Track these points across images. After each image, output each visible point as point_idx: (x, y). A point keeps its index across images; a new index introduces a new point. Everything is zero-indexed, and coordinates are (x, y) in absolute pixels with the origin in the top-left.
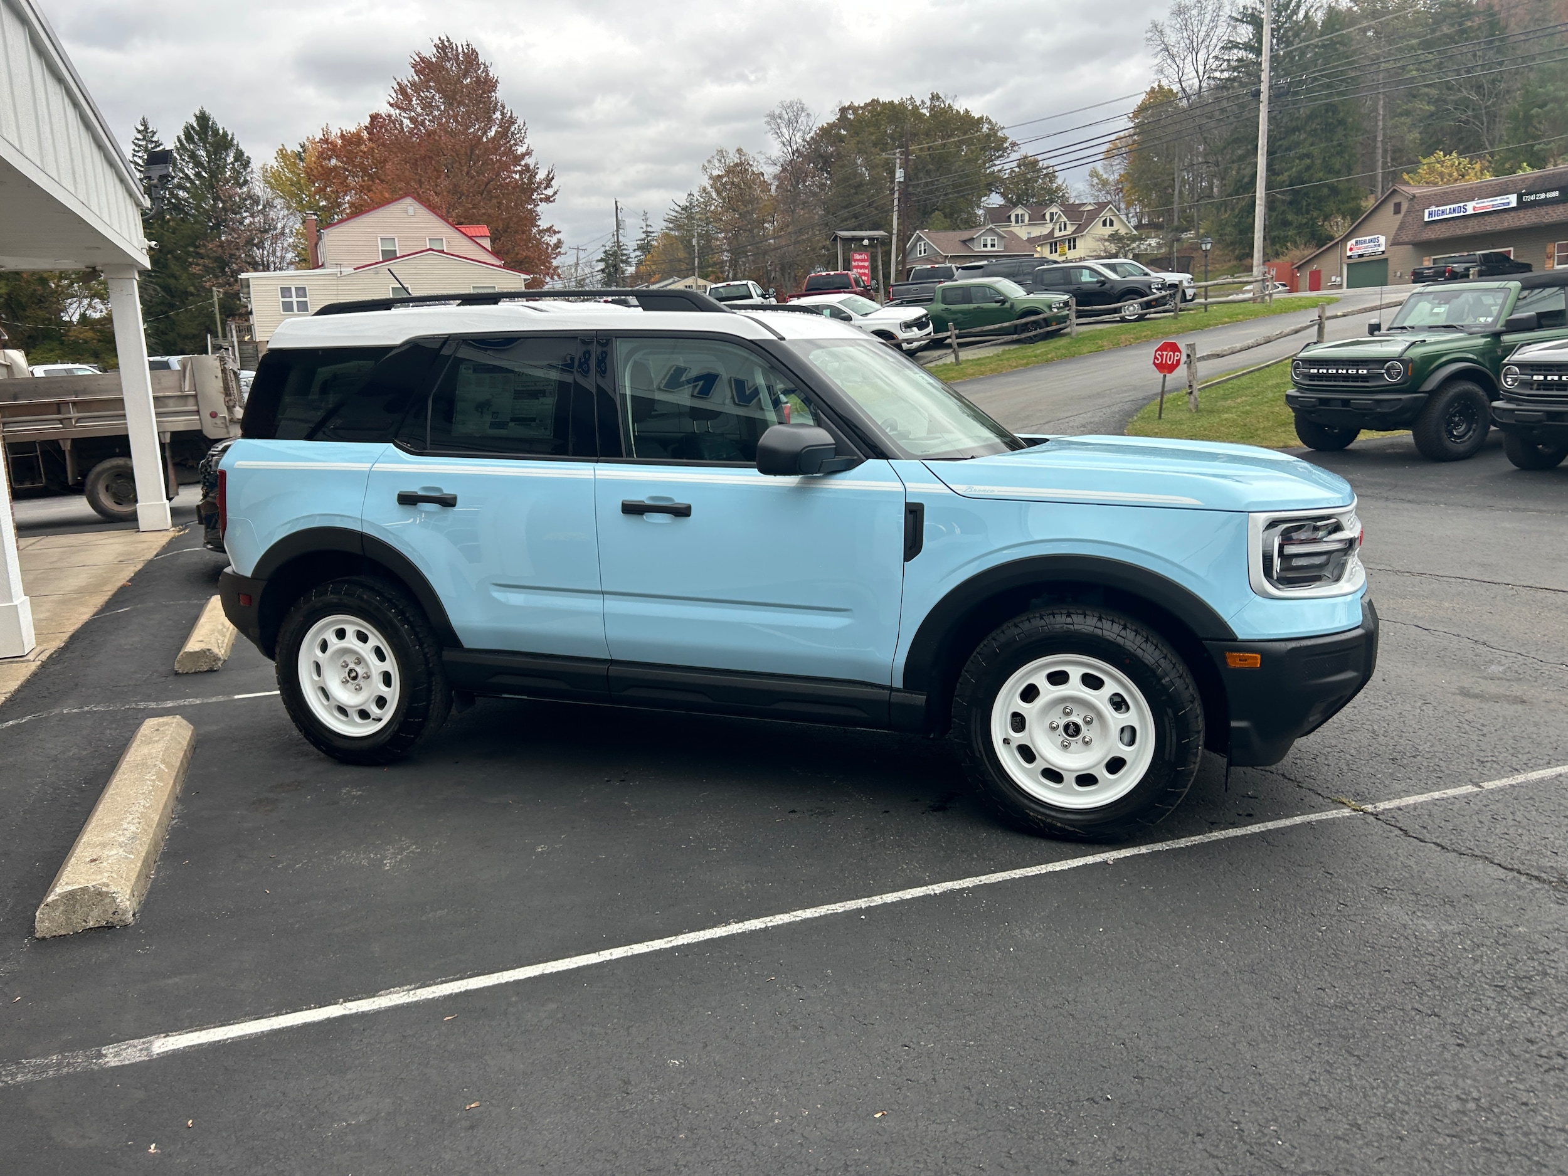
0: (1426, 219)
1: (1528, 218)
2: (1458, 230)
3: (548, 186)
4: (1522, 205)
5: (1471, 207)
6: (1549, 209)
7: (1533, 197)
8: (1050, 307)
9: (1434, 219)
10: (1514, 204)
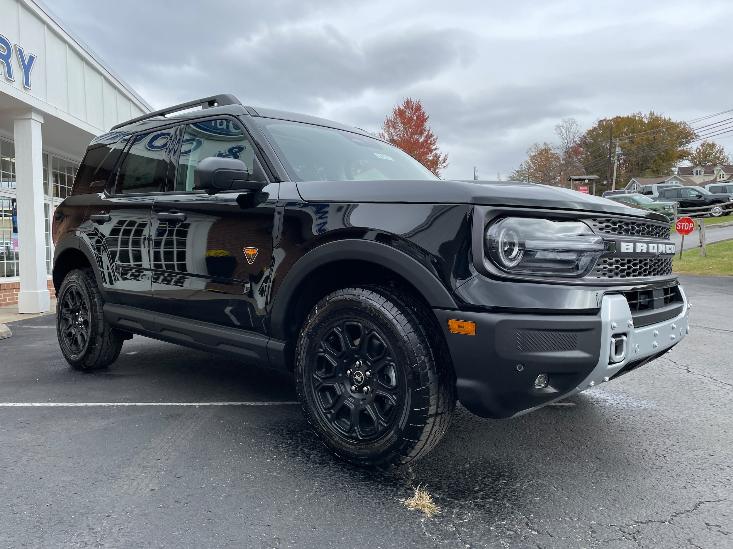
3: (444, 162)
8: (664, 209)
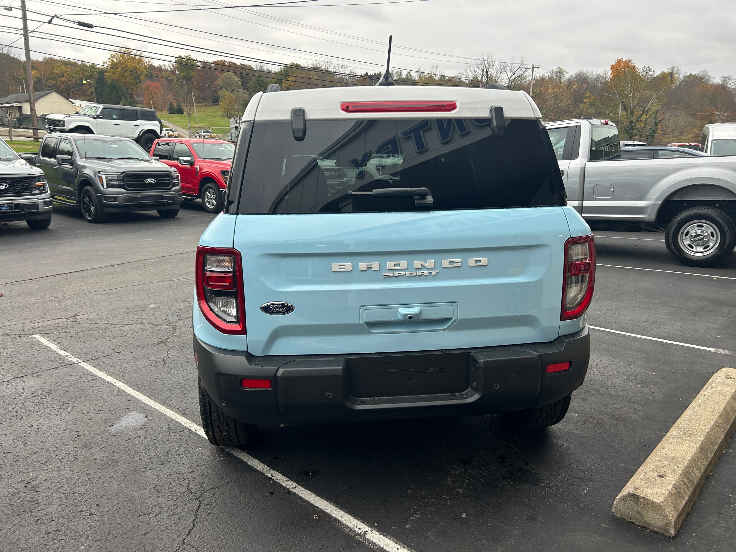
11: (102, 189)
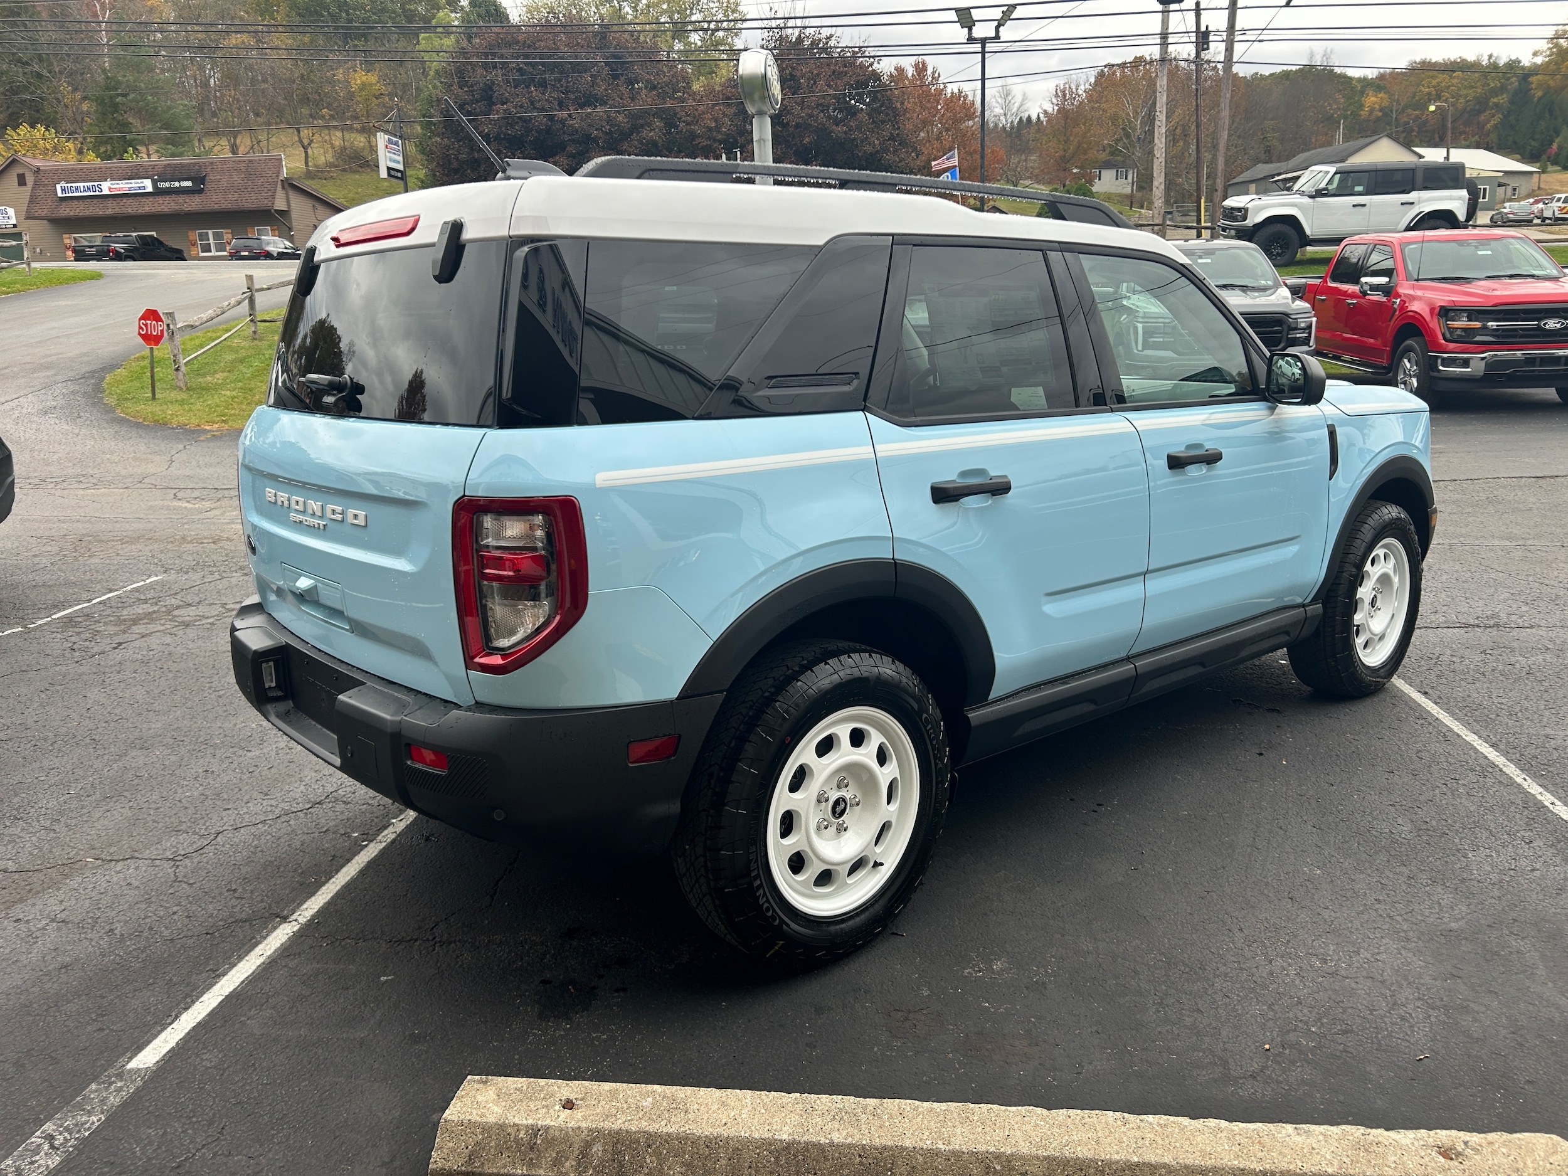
0: (60, 194)
1: (166, 205)
2: (98, 210)
4: (158, 192)
5: (106, 187)
6: (187, 198)
7: (167, 185)
9: (67, 195)
10: (150, 189)
11: (1135, 351)
